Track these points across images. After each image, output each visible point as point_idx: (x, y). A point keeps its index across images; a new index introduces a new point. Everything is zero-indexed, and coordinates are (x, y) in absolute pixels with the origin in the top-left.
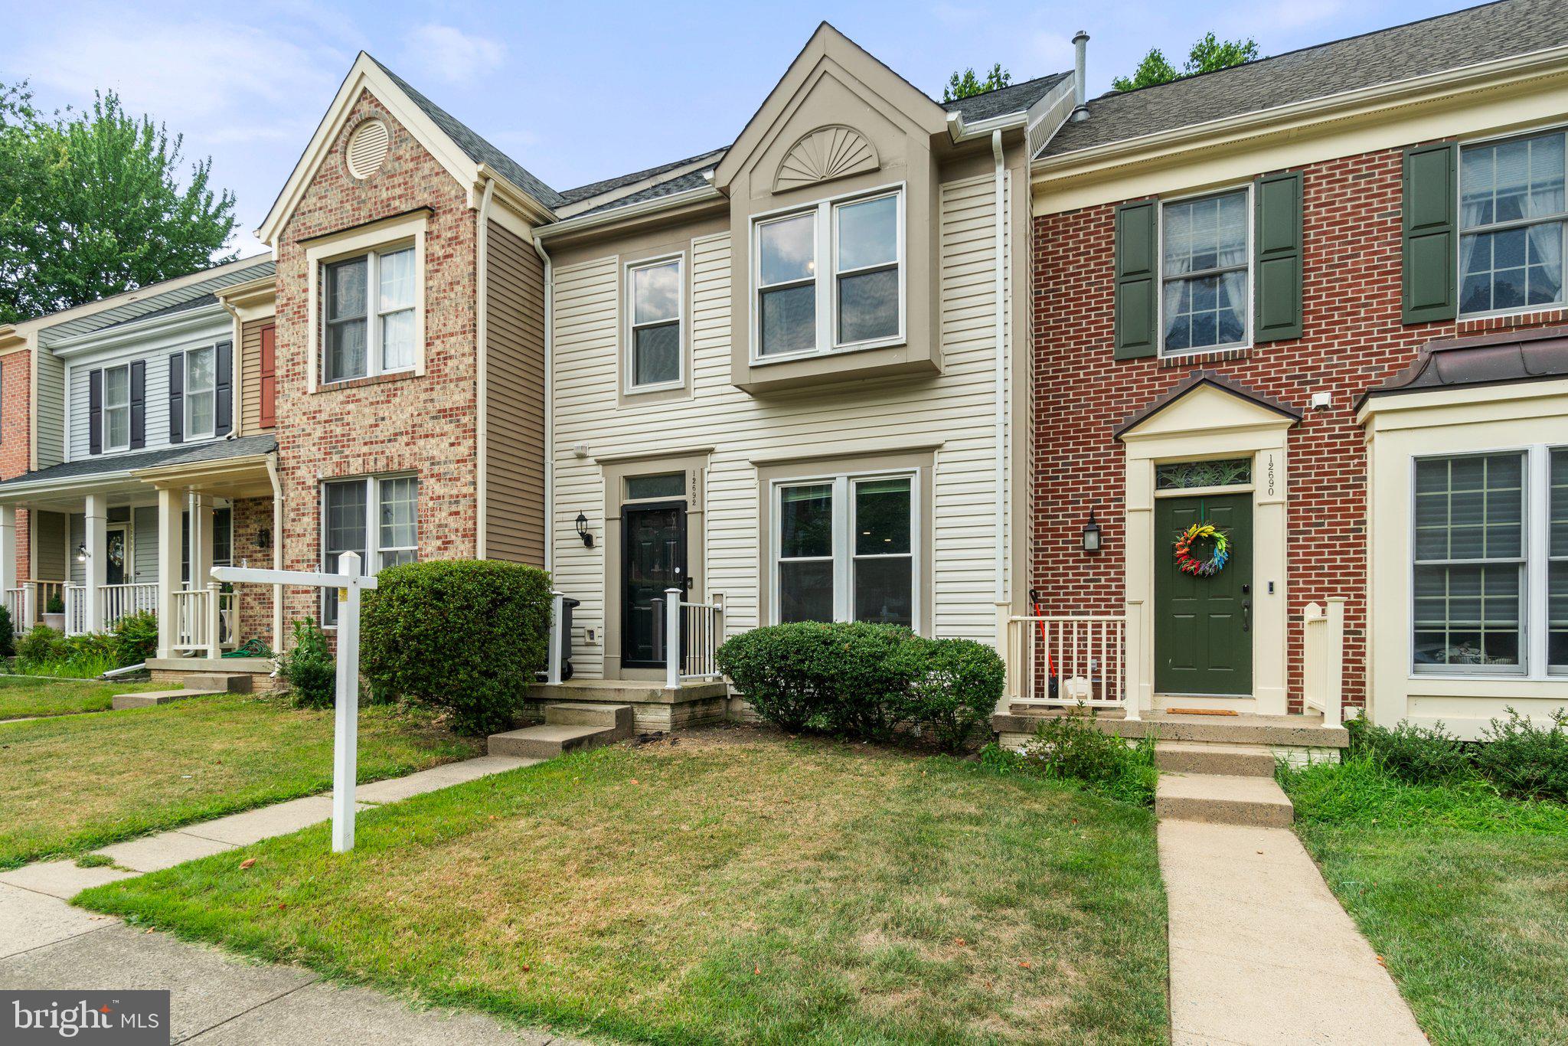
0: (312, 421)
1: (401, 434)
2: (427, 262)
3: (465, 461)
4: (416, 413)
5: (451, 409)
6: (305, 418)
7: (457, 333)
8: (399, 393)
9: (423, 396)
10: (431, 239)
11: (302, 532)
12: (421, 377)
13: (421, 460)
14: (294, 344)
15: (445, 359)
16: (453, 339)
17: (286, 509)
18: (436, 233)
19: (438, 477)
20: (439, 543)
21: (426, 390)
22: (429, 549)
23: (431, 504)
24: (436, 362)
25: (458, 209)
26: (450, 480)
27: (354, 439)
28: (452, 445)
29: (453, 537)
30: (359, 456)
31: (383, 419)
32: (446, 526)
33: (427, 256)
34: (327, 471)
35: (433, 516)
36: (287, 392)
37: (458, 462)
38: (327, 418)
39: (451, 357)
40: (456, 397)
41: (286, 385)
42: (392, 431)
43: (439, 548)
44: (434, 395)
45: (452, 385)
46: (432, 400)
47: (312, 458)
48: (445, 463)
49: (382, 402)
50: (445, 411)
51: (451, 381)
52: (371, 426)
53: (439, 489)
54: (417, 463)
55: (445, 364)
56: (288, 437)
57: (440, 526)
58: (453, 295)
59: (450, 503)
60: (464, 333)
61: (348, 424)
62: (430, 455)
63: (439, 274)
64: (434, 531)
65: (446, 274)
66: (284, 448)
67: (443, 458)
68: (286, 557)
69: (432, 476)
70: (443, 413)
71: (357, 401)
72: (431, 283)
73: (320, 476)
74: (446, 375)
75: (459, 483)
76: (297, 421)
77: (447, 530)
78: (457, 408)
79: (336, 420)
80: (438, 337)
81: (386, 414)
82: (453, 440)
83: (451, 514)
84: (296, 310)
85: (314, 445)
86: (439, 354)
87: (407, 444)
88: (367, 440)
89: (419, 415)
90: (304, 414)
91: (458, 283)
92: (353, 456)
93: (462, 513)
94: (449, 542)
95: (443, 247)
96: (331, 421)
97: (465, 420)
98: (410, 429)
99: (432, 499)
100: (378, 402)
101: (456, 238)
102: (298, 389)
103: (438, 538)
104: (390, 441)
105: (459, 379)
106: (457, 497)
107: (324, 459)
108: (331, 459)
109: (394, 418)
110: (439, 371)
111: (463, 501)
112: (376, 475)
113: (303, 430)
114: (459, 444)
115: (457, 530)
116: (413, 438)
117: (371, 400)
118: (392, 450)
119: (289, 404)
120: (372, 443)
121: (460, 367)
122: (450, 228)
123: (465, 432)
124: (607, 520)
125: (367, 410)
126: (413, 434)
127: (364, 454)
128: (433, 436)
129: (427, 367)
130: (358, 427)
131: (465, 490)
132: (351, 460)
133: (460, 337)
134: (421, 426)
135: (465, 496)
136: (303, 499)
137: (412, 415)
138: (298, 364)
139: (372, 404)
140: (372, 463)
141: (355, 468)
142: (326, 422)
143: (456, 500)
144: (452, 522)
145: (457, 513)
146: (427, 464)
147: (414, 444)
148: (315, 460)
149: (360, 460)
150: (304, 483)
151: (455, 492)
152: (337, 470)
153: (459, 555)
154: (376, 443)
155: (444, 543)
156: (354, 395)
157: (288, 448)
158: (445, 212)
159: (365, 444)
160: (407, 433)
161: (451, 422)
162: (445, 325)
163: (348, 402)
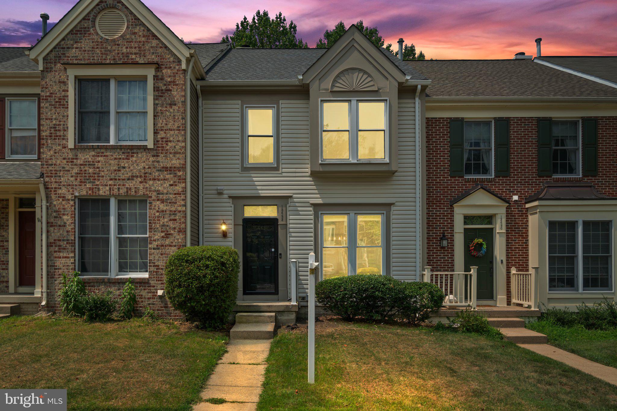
0: (70, 164)
1: (137, 177)
2: (154, 91)
3: (180, 194)
4: (147, 167)
5: (171, 167)
6: (65, 161)
7: (174, 130)
8: (135, 155)
9: (152, 159)
10: (157, 79)
11: (62, 224)
12: (151, 149)
13: (150, 191)
14: (56, 119)
15: (167, 141)
16: (172, 132)
17: (50, 211)
18: (160, 77)
19: (163, 201)
20: (163, 234)
21: (154, 156)
22: (156, 237)
23: (157, 214)
24: (160, 142)
25: (175, 68)
26: (170, 203)
27: (103, 176)
28: (171, 185)
29: (172, 232)
30: (107, 185)
31: (124, 168)
32: (168, 226)
33: (154, 88)
34: (83, 191)
35: (159, 220)
36: (50, 145)
37: (175, 194)
38: (81, 163)
39: (170, 141)
40: (174, 162)
41: (49, 141)
42: (130, 174)
43: (163, 237)
44: (159, 159)
45: (171, 156)
46: (158, 162)
47: (71, 183)
48: (167, 194)
49: (123, 159)
50: (167, 167)
51: (170, 153)
52: (115, 170)
53: (162, 207)
54: (148, 192)
55: (167, 144)
56: (51, 170)
57: (163, 225)
58: (172, 110)
59: (170, 214)
60: (179, 130)
61: (98, 168)
62: (156, 189)
63: (163, 98)
64: (160, 229)
65: (167, 99)
66: (47, 176)
67: (165, 191)
68: (50, 237)
69: (158, 200)
70: (166, 169)
71: (104, 156)
72: (157, 102)
73: (77, 194)
74: (167, 150)
75: (176, 205)
76: (58, 162)
77: (168, 228)
78: (175, 167)
79: (89, 165)
80: (162, 130)
81: (126, 165)
82: (172, 182)
83: (170, 220)
84: (57, 100)
85: (72, 176)
86: (162, 138)
87: (141, 182)
88: (112, 177)
89: (149, 168)
90: (64, 159)
91: (175, 105)
92: (102, 185)
93: (178, 220)
94: (170, 234)
95: (165, 85)
96: (85, 165)
97: (180, 173)
98: (143, 175)
99: (158, 211)
100: (120, 159)
101: (174, 82)
102: (59, 145)
103: (162, 232)
104: (128, 179)
105: (176, 153)
106: (175, 212)
107: (80, 185)
108: (85, 185)
109: (132, 168)
110: (163, 147)
111: (179, 214)
112: (115, 196)
113: (63, 168)
114: (176, 185)
115: (175, 228)
116: (145, 179)
117: (115, 157)
118: (130, 184)
119: (52, 152)
120: (116, 179)
121: (177, 147)
122: (170, 76)
123: (180, 179)
124: (235, 225)
125: (112, 162)
126: (145, 178)
127: (110, 185)
128: (159, 180)
129: (154, 144)
130: (106, 170)
131: (180, 209)
132: (101, 187)
133: (176, 132)
134: (150, 174)
135: (180, 212)
136: (64, 206)
137: (144, 168)
138: (59, 130)
139: (115, 159)
140: (116, 190)
141: (103, 191)
142: (81, 165)
143: (174, 213)
144: (171, 224)
145: (175, 220)
146: (155, 194)
147: (146, 182)
148: (73, 185)
149: (108, 188)
150: (64, 197)
151: (173, 209)
152: (90, 192)
153: (176, 241)
154: (119, 180)
155: (166, 234)
156: (103, 153)
157: (52, 177)
158: (166, 68)
159: (111, 179)
160: (141, 177)
161: (170, 174)
162: (166, 124)
163: (98, 156)
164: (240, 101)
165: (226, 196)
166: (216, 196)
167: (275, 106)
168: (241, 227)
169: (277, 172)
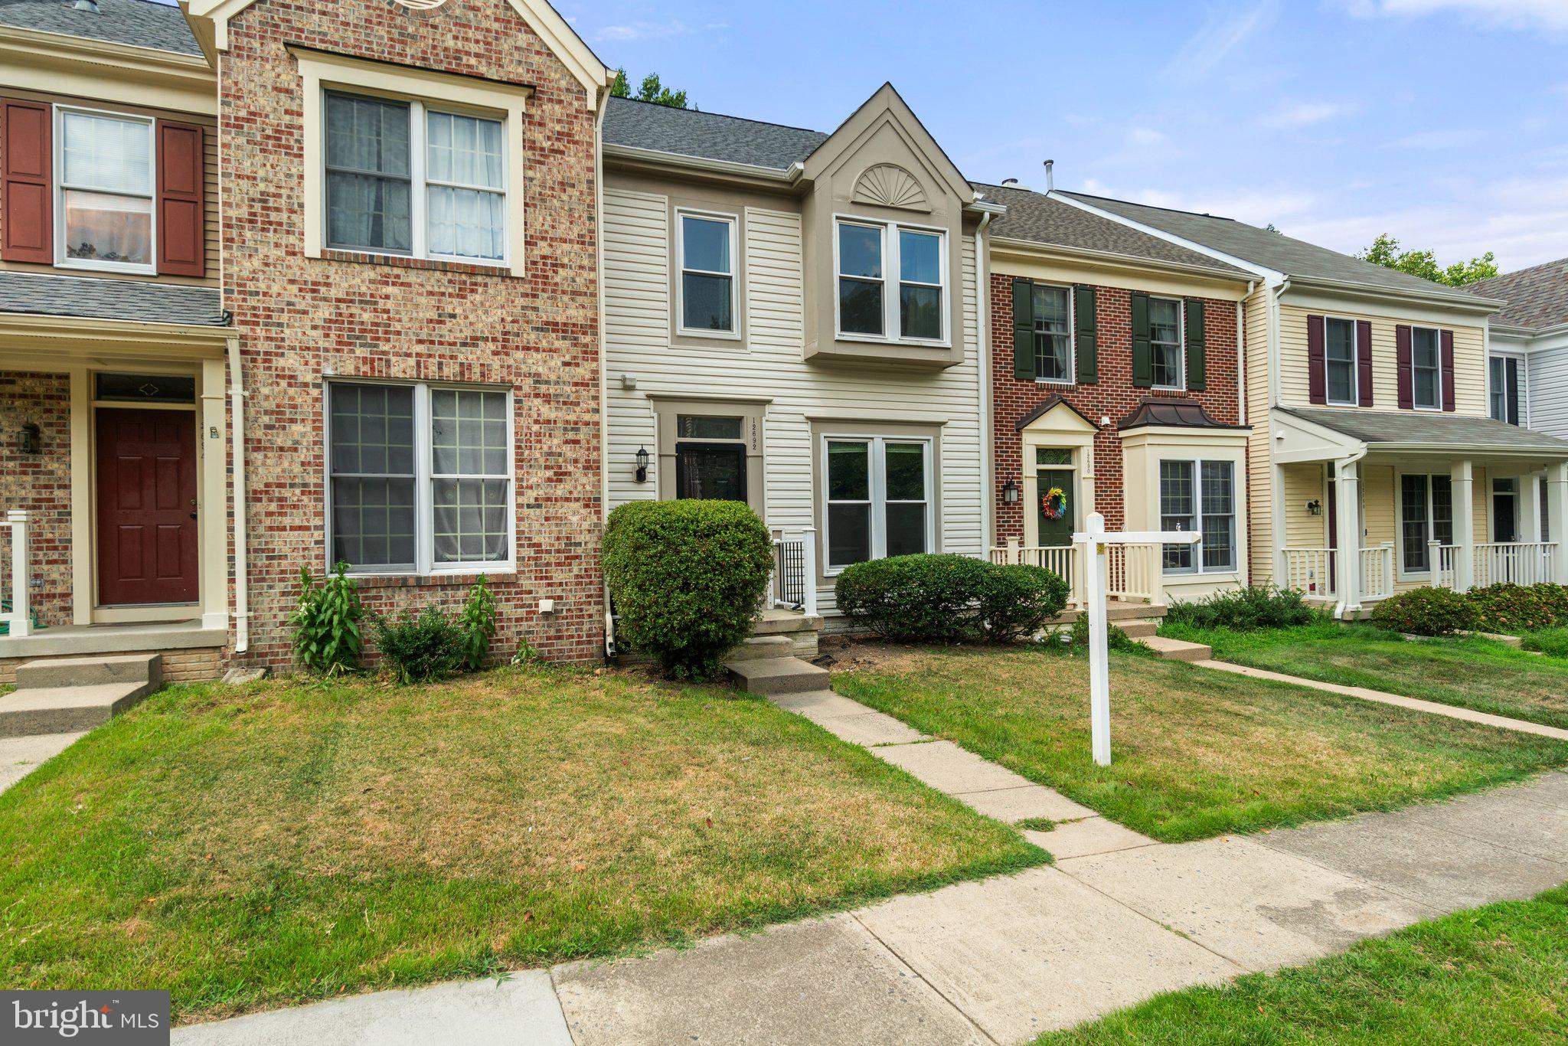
0: (309, 296)
1: (486, 339)
2: (524, 147)
3: (587, 385)
4: (510, 319)
5: (565, 324)
6: (294, 289)
7: (571, 241)
8: (480, 289)
9: (520, 301)
10: (530, 123)
11: (289, 444)
12: (518, 278)
13: (518, 375)
14: (265, 180)
15: (553, 265)
16: (566, 247)
17: (252, 411)
18: (537, 119)
19: (547, 399)
20: (550, 473)
21: (525, 295)
22: (533, 480)
23: (535, 428)
24: (540, 266)
25: (571, 104)
26: (565, 403)
27: (399, 333)
28: (566, 364)
29: (570, 468)
30: (409, 355)
31: (453, 316)
32: (560, 455)
33: (524, 141)
34: (348, 365)
35: (540, 441)
36: (250, 244)
37: (576, 384)
38: (340, 296)
39: (563, 266)
40: (572, 312)
41: (248, 234)
42: (468, 333)
43: (550, 480)
44: (539, 303)
45: (566, 298)
46: (535, 309)
47: (311, 344)
48: (557, 383)
49: (450, 295)
50: (557, 324)
51: (564, 292)
52: (431, 321)
53: (548, 412)
54: (513, 378)
55: (556, 272)
56: (254, 308)
57: (550, 454)
58: (565, 197)
59: (565, 429)
60: (583, 243)
61: (387, 311)
62: (533, 371)
63: (544, 168)
64: (542, 461)
65: (555, 170)
66: (243, 323)
67: (553, 377)
68: (254, 477)
69: (537, 396)
70: (552, 326)
71: (402, 284)
72: (530, 173)
73: (329, 372)
74: (556, 284)
75: (578, 409)
76: (275, 289)
77: (561, 460)
78: (574, 325)
79: (361, 302)
80: (544, 239)
81: (458, 311)
82: (568, 358)
83: (566, 442)
84: (269, 132)
85: (314, 327)
86: (544, 257)
87: (495, 353)
88: (423, 336)
89: (513, 322)
90: (292, 282)
91: (573, 186)
92: (397, 354)
93: (583, 443)
94: (565, 474)
95: (549, 138)
96: (352, 301)
97: (587, 339)
98: (500, 337)
99: (536, 422)
100: (443, 294)
101: (569, 135)
102: (277, 245)
103: (547, 468)
104: (464, 344)
105: (575, 293)
106: (576, 423)
107: (338, 351)
108: (353, 351)
109: (472, 318)
110: (547, 277)
111: (584, 429)
112: (429, 382)
113: (289, 304)
114: (577, 365)
115: (576, 461)
116: (504, 347)
117: (430, 288)
118: (465, 355)
119: (256, 263)
120: (432, 342)
121: (577, 279)
122: (559, 121)
123: (585, 352)
124: (660, 456)
125: (423, 300)
126: (505, 343)
127: (418, 355)
128: (537, 350)
129: (526, 269)
130: (405, 319)
131: (587, 417)
132: (393, 359)
133: (577, 247)
134: (518, 335)
135: (587, 424)
136: (292, 398)
137: (503, 320)
138: (278, 210)
139: (431, 293)
140: (435, 368)
141: (400, 369)
142: (338, 300)
143: (575, 426)
144: (567, 449)
145: (576, 442)
146: (530, 381)
147: (507, 354)
148: (318, 349)
149: (412, 361)
150: (291, 377)
151: (572, 417)
152: (366, 368)
153: (580, 488)
154: (441, 343)
155: (556, 474)
156: (398, 276)
157: (257, 324)
158: (550, 100)
159: (420, 342)
160: (494, 340)
161: (564, 338)
162: (553, 227)
163: (387, 283)
164: (666, 197)
165: (641, 394)
166: (620, 393)
167: (737, 216)
168: (673, 461)
169: (744, 351)
